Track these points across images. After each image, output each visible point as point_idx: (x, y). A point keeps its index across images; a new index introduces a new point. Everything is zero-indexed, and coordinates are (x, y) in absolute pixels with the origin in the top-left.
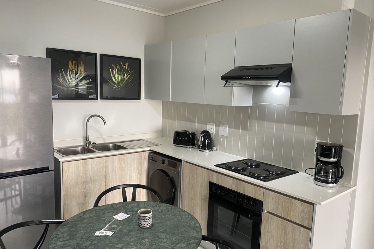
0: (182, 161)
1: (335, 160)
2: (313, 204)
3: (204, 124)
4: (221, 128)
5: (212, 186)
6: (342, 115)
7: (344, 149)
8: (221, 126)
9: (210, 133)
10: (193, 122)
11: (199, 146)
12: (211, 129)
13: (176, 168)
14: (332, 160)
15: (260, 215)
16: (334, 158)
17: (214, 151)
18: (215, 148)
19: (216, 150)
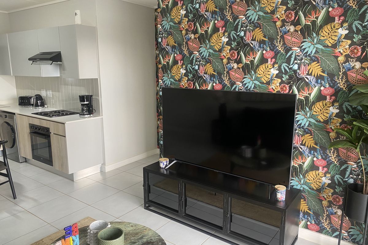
0: (16, 114)
1: (88, 102)
2: (64, 124)
3: (39, 90)
4: (48, 92)
5: (32, 126)
6: (80, 78)
7: (93, 97)
8: (48, 91)
9: (41, 97)
10: (34, 90)
11: (32, 105)
12: (43, 94)
13: (12, 119)
14: (86, 103)
15: (49, 136)
16: (87, 102)
17: (46, 108)
18: (46, 106)
19: (47, 107)
